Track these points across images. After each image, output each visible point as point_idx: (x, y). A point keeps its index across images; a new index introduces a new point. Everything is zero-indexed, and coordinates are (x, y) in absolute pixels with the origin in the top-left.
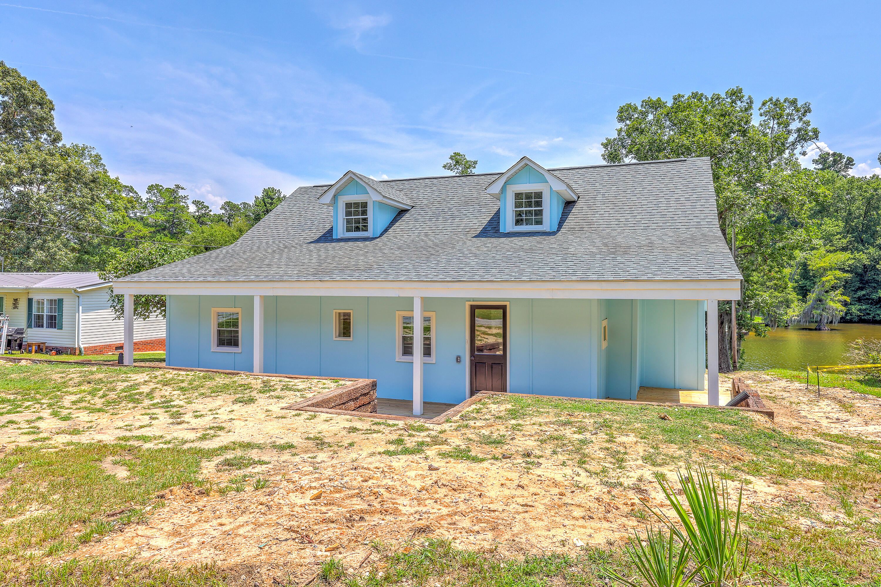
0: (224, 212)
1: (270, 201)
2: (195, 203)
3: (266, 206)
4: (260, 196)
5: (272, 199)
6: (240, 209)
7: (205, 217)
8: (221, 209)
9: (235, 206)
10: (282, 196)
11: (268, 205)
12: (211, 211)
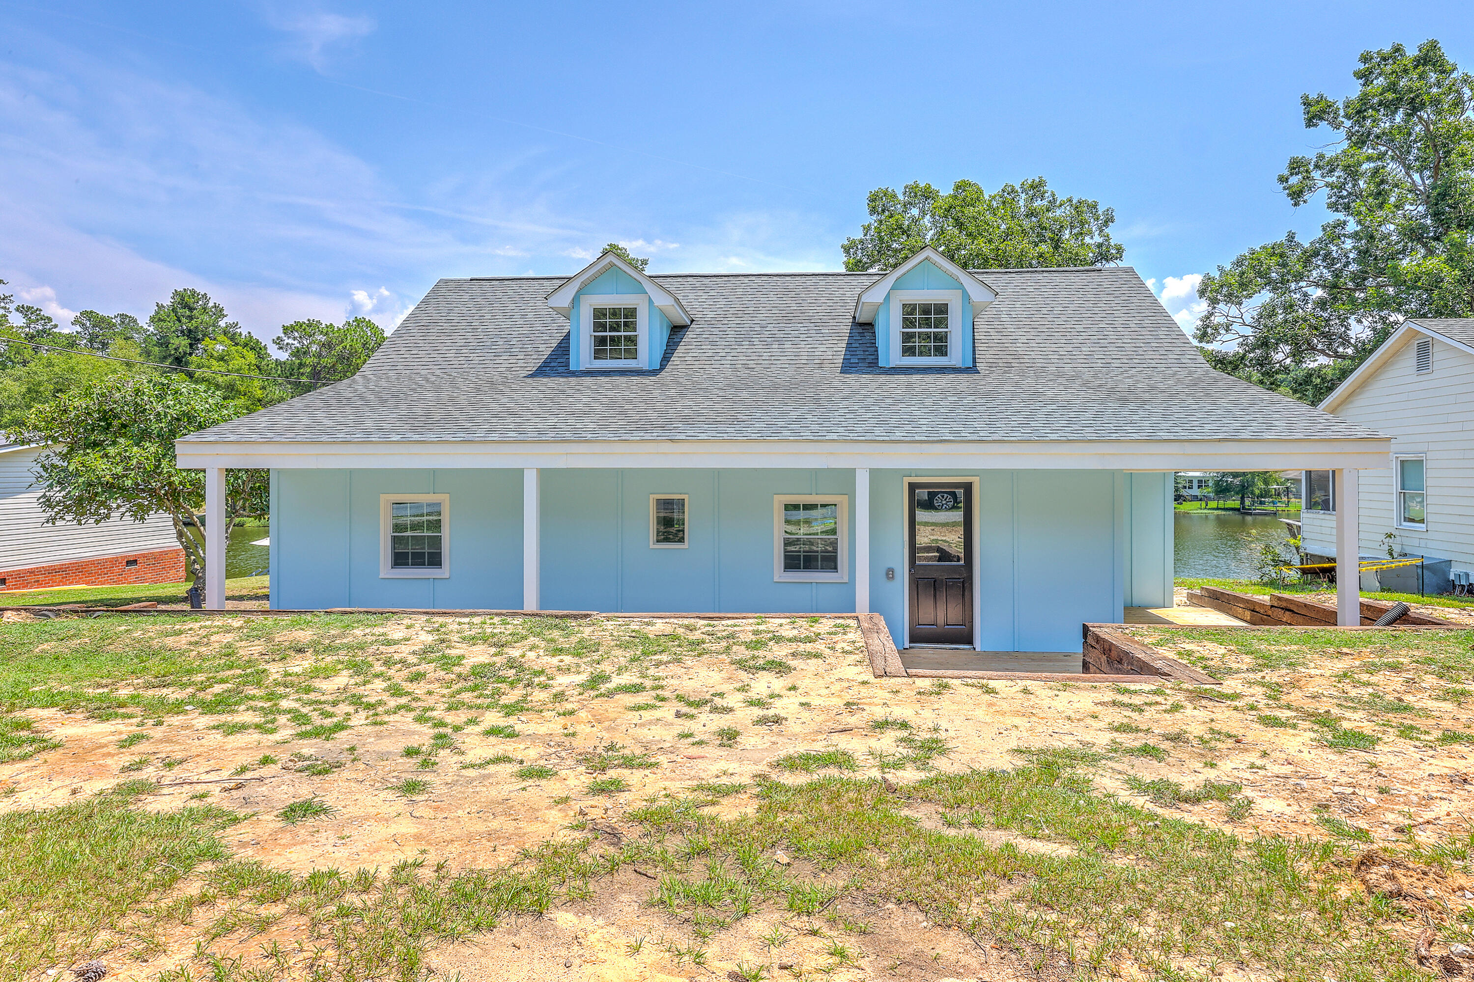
0: (79, 329)
1: (188, 313)
2: (24, 310)
3: (180, 321)
4: (167, 302)
5: (191, 309)
6: (114, 325)
7: (42, 337)
8: (73, 324)
9: (103, 319)
10: (211, 304)
11: (184, 320)
12: (56, 326)
